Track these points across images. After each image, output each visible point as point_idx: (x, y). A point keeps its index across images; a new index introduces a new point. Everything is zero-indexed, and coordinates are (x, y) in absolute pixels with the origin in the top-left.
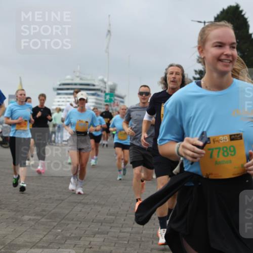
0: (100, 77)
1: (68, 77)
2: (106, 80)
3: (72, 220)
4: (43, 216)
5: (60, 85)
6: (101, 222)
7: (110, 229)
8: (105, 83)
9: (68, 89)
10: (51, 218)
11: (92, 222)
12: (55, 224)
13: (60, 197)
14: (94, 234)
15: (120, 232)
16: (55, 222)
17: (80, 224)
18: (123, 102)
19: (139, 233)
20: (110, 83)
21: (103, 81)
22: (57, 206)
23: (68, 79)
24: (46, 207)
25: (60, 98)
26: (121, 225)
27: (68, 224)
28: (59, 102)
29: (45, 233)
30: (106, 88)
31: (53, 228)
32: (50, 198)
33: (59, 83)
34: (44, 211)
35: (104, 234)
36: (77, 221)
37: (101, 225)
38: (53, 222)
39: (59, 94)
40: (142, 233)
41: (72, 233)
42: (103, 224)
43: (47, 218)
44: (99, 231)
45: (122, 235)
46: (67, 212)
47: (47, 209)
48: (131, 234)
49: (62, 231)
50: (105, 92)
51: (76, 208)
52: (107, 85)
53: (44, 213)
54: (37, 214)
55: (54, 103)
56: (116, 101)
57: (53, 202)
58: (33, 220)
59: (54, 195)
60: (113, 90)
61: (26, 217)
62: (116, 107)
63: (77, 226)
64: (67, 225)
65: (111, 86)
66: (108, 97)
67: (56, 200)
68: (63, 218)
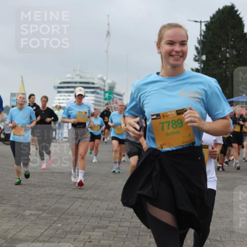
0: (100, 76)
1: (69, 75)
2: (105, 78)
3: (72, 215)
4: (44, 211)
5: (60, 83)
6: (100, 217)
7: (109, 223)
8: (104, 81)
9: (68, 87)
10: (51, 214)
11: (92, 216)
12: (56, 219)
13: (61, 192)
14: (94, 229)
15: (119, 226)
16: (56, 217)
17: (80, 218)
18: (121, 100)
19: (137, 228)
20: (109, 81)
21: (102, 79)
22: (58, 201)
23: (68, 78)
24: (47, 202)
25: (61, 96)
26: (120, 220)
27: (69, 219)
28: (59, 99)
29: (46, 228)
30: (105, 86)
31: (54, 223)
32: (51, 194)
33: (59, 81)
34: (45, 206)
35: (103, 228)
36: (77, 215)
37: (101, 219)
38: (54, 217)
39: (59, 92)
40: (140, 227)
41: (72, 228)
42: (102, 218)
43: (48, 214)
44: (99, 225)
45: (120, 229)
46: (68, 207)
47: (48, 204)
48: (129, 228)
49: (62, 226)
50: (104, 90)
51: (76, 203)
52: (106, 83)
53: (45, 208)
54: (38, 209)
55: (55, 101)
56: (115, 99)
57: (53, 198)
58: (34, 215)
59: (55, 190)
60: (112, 88)
61: (27, 212)
62: (115, 104)
63: (76, 221)
64: (67, 220)
65: (110, 84)
66: (107, 95)
67: (57, 195)
68: (64, 213)
